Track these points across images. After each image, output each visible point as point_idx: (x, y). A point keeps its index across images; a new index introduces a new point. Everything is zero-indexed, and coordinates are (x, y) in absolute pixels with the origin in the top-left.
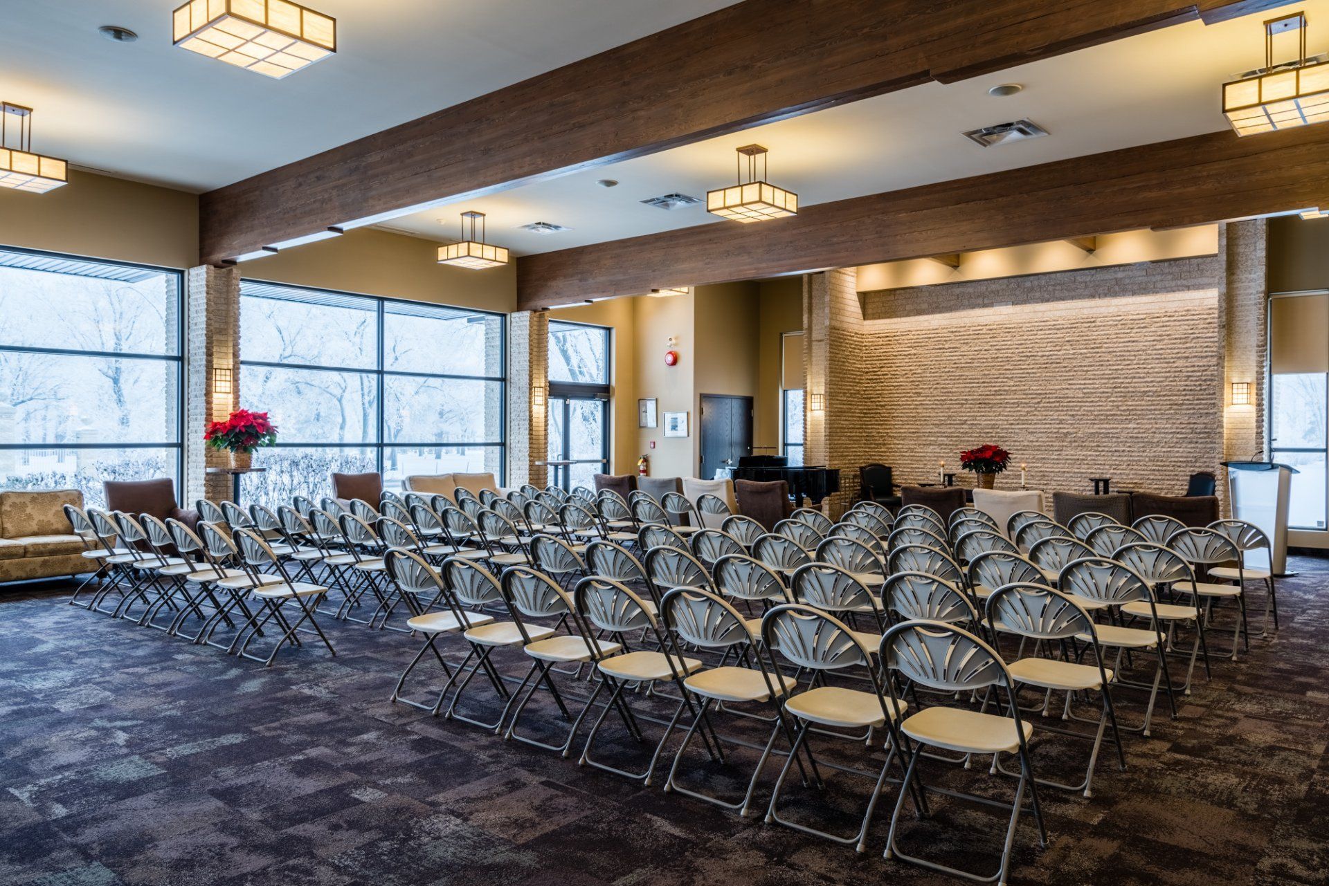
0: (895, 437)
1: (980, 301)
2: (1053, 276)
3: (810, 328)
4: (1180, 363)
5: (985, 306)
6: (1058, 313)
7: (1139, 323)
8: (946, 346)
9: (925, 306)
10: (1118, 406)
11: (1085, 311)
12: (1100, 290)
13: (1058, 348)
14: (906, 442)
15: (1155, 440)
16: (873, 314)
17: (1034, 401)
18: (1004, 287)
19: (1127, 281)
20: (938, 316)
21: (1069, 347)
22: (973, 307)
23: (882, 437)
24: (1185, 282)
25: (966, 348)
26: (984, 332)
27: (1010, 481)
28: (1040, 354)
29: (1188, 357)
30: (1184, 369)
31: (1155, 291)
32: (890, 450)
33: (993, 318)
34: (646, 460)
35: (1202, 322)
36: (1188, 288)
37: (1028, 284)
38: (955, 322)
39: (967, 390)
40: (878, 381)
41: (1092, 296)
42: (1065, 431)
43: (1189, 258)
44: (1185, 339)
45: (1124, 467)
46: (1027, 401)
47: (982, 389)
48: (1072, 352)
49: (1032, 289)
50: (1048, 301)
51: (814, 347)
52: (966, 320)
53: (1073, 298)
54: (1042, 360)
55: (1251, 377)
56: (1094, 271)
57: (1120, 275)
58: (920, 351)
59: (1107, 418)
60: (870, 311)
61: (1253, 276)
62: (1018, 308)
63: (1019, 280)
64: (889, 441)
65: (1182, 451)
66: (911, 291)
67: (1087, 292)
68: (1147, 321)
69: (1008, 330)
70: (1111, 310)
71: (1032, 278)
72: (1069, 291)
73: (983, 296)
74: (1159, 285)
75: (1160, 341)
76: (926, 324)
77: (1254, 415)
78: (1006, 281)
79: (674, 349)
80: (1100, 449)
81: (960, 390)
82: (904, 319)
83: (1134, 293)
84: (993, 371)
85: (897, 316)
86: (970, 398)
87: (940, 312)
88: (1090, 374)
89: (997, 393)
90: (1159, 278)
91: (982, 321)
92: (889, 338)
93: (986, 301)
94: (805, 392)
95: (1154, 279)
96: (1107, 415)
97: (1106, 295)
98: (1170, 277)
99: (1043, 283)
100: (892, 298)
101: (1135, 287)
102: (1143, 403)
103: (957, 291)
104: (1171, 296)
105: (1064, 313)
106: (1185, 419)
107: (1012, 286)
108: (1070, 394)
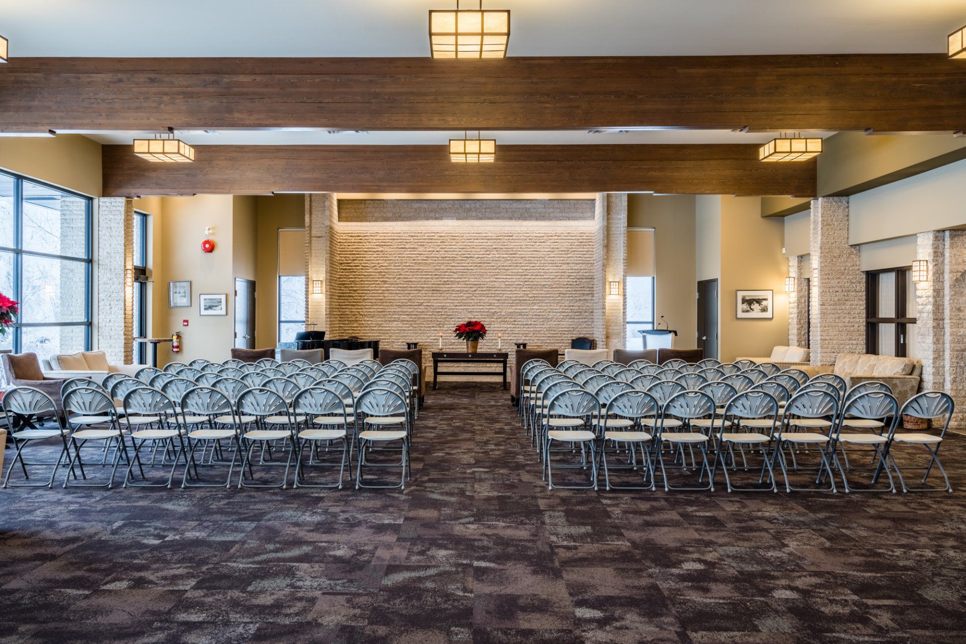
0: (365, 315)
1: (432, 215)
2: (484, 202)
3: (310, 227)
4: (564, 267)
5: (436, 219)
6: (488, 228)
7: (540, 239)
8: (407, 247)
9: (390, 215)
10: (527, 294)
11: (506, 228)
12: (516, 215)
13: (488, 253)
14: (374, 319)
15: (550, 317)
16: (346, 218)
17: (472, 289)
18: (451, 206)
19: (533, 210)
20: (400, 223)
21: (495, 253)
22: (427, 218)
23: (354, 315)
24: (567, 215)
25: (422, 249)
26: (436, 237)
27: (455, 347)
28: (476, 256)
29: (568, 263)
30: (567, 271)
31: (550, 219)
32: (362, 326)
33: (443, 228)
34: (179, 337)
35: (576, 241)
36: (569, 219)
37: (468, 206)
38: (413, 229)
39: (423, 280)
40: (351, 271)
41: (511, 219)
42: (493, 311)
43: (569, 200)
44: (567, 251)
45: (531, 335)
46: (467, 289)
47: (434, 280)
48: (497, 256)
49: (470, 210)
50: (481, 219)
51: (313, 242)
52: (422, 228)
53: (498, 218)
54: (477, 261)
55: (619, 277)
56: (511, 202)
57: (528, 206)
58: (386, 249)
59: (521, 302)
60: (343, 215)
61: (619, 216)
62: (460, 222)
63: (462, 202)
64: (360, 318)
65: (566, 324)
66: (379, 202)
67: (507, 215)
68: (545, 238)
69: (454, 238)
70: (523, 229)
71: (470, 202)
72: (495, 213)
73: (434, 211)
74: (552, 215)
75: (552, 252)
76: (391, 229)
77: (622, 301)
78: (451, 202)
79: (211, 238)
80: (516, 323)
81: (418, 280)
82: (373, 224)
83: (537, 219)
84: (442, 267)
85: (366, 221)
86: (426, 286)
87: (402, 220)
88: (509, 272)
89: (445, 283)
90: (552, 210)
91: (434, 229)
92: (360, 238)
93: (437, 215)
94: (307, 279)
95: (549, 211)
96: (520, 300)
97: (519, 219)
98: (558, 210)
99: (478, 206)
100: (363, 206)
101: (538, 215)
102: (543, 292)
103: (416, 205)
104: (559, 223)
105: (492, 229)
106: (567, 303)
107: (456, 206)
108: (497, 285)
